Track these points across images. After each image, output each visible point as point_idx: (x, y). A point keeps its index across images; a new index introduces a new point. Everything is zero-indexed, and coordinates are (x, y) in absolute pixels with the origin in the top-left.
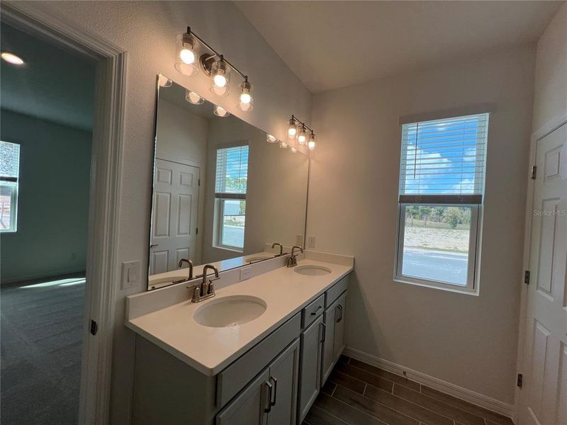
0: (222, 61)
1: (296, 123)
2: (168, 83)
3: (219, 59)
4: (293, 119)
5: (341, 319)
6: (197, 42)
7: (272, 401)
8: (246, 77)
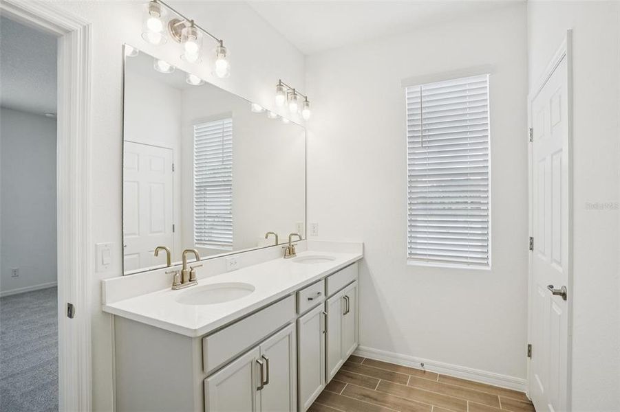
0: (192, 26)
1: (285, 89)
2: (134, 52)
3: (190, 25)
4: (280, 85)
5: (348, 312)
6: (164, 10)
7: (265, 380)
8: (221, 41)
